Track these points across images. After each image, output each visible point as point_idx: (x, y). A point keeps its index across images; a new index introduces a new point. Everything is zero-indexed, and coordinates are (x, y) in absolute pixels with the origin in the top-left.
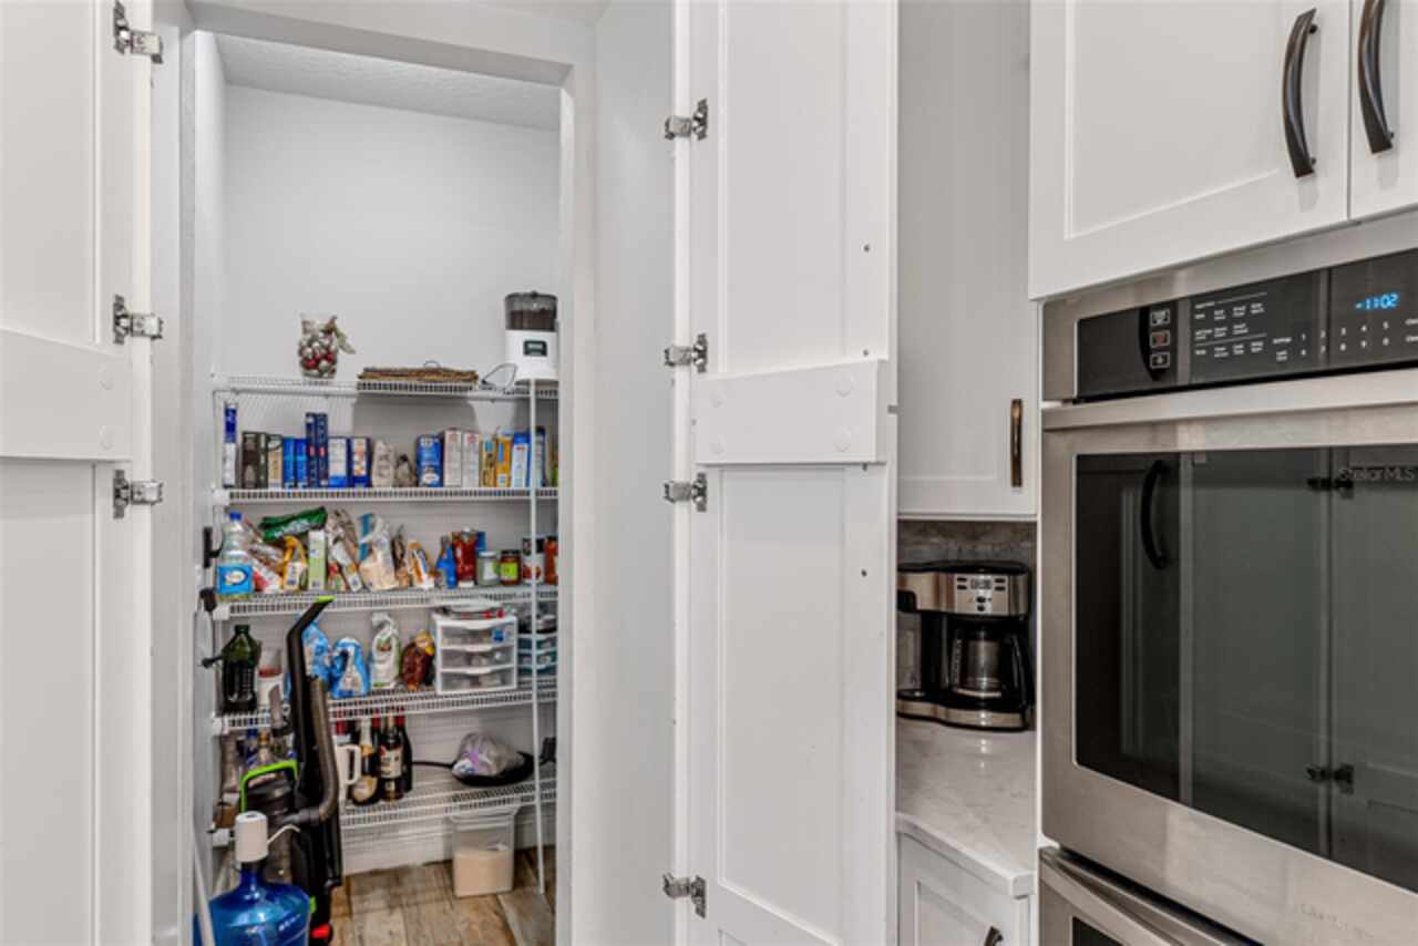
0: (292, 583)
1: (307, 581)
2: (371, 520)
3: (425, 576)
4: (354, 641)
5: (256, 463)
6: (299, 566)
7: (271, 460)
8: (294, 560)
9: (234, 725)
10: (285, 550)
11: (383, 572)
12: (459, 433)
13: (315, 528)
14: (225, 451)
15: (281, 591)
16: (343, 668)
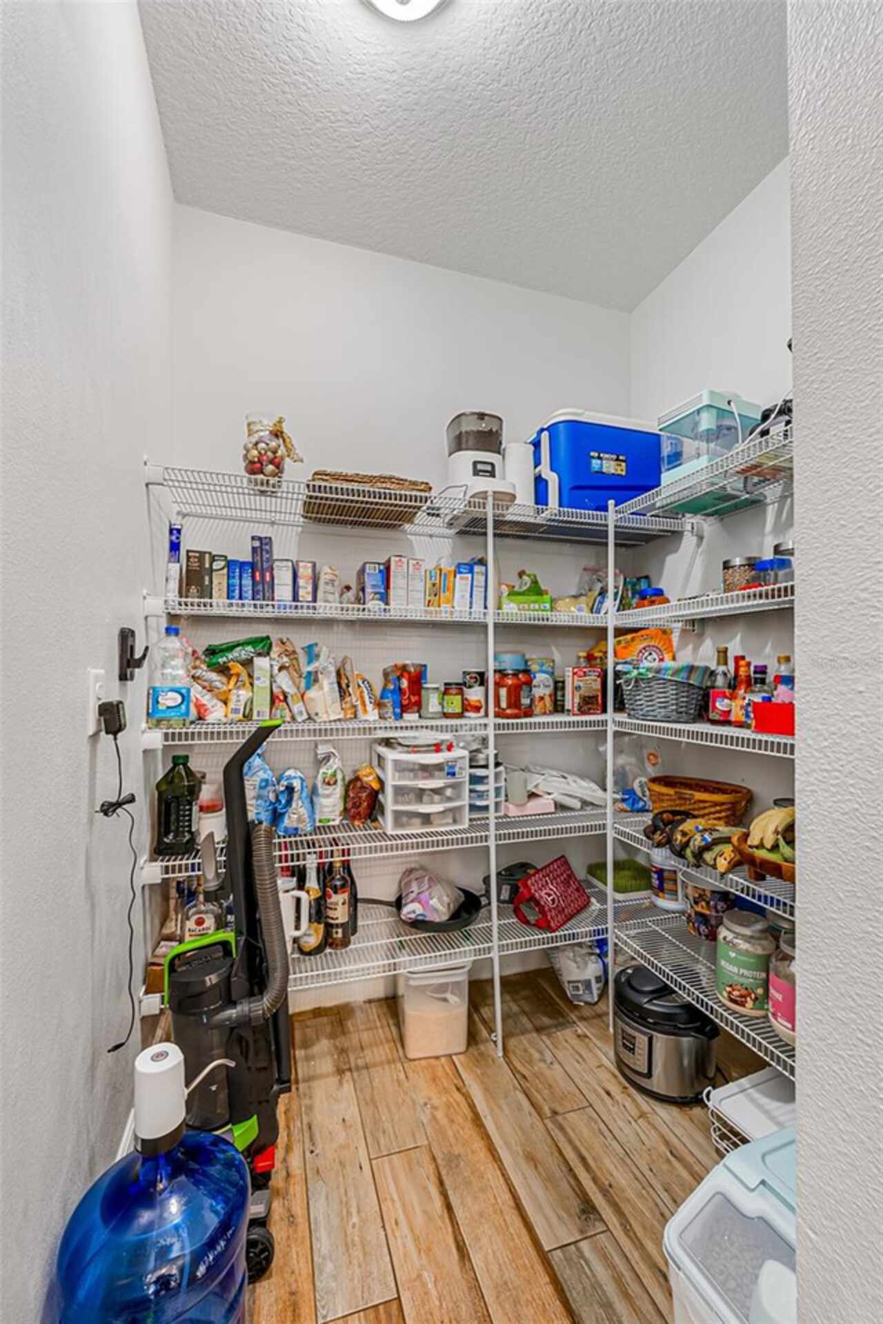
0: (236, 711)
1: (251, 710)
2: (316, 650)
3: (370, 707)
4: (299, 774)
5: (200, 584)
6: (244, 694)
7: (215, 582)
8: (238, 688)
9: (167, 873)
10: (229, 677)
11: (329, 702)
12: (404, 560)
13: (260, 655)
14: (168, 570)
15: (224, 720)
16: (289, 802)
